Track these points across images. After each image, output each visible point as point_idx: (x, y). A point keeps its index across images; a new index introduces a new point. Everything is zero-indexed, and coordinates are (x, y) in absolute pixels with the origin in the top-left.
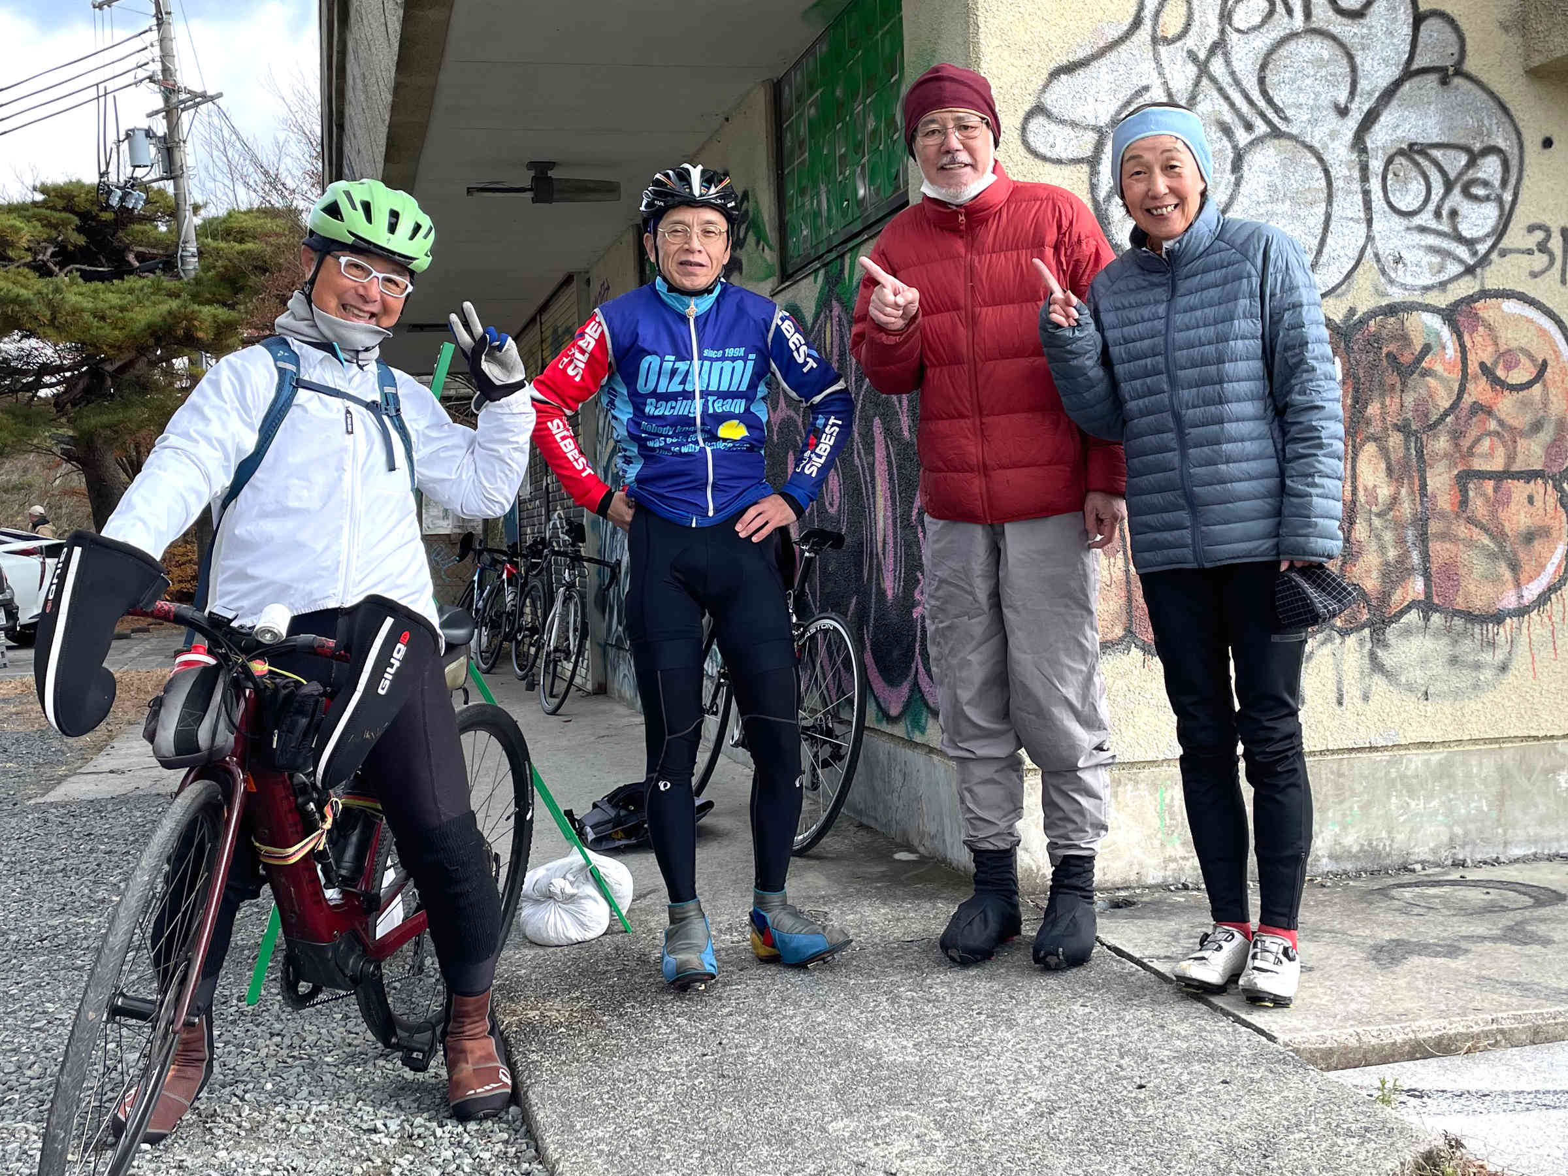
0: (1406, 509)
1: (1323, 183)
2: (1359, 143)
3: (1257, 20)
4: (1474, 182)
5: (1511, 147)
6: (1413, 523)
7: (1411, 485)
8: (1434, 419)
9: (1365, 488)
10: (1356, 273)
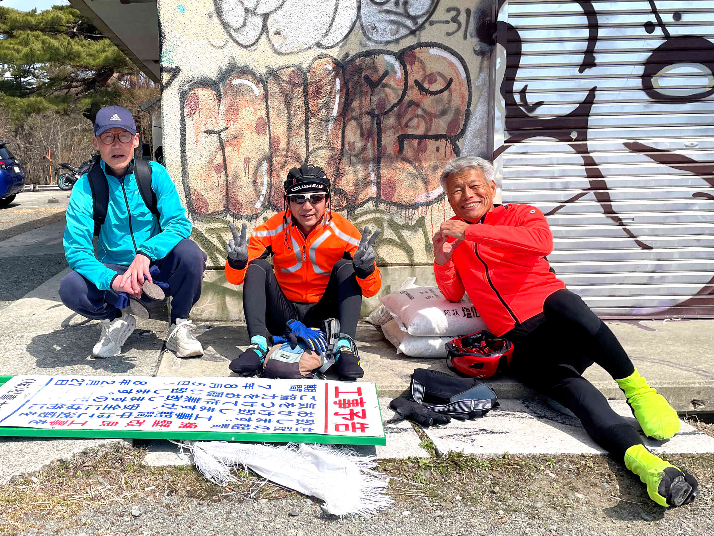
0: (370, 153)
6: (373, 160)
7: (373, 141)
8: (388, 109)
9: (349, 143)
10: (350, 35)
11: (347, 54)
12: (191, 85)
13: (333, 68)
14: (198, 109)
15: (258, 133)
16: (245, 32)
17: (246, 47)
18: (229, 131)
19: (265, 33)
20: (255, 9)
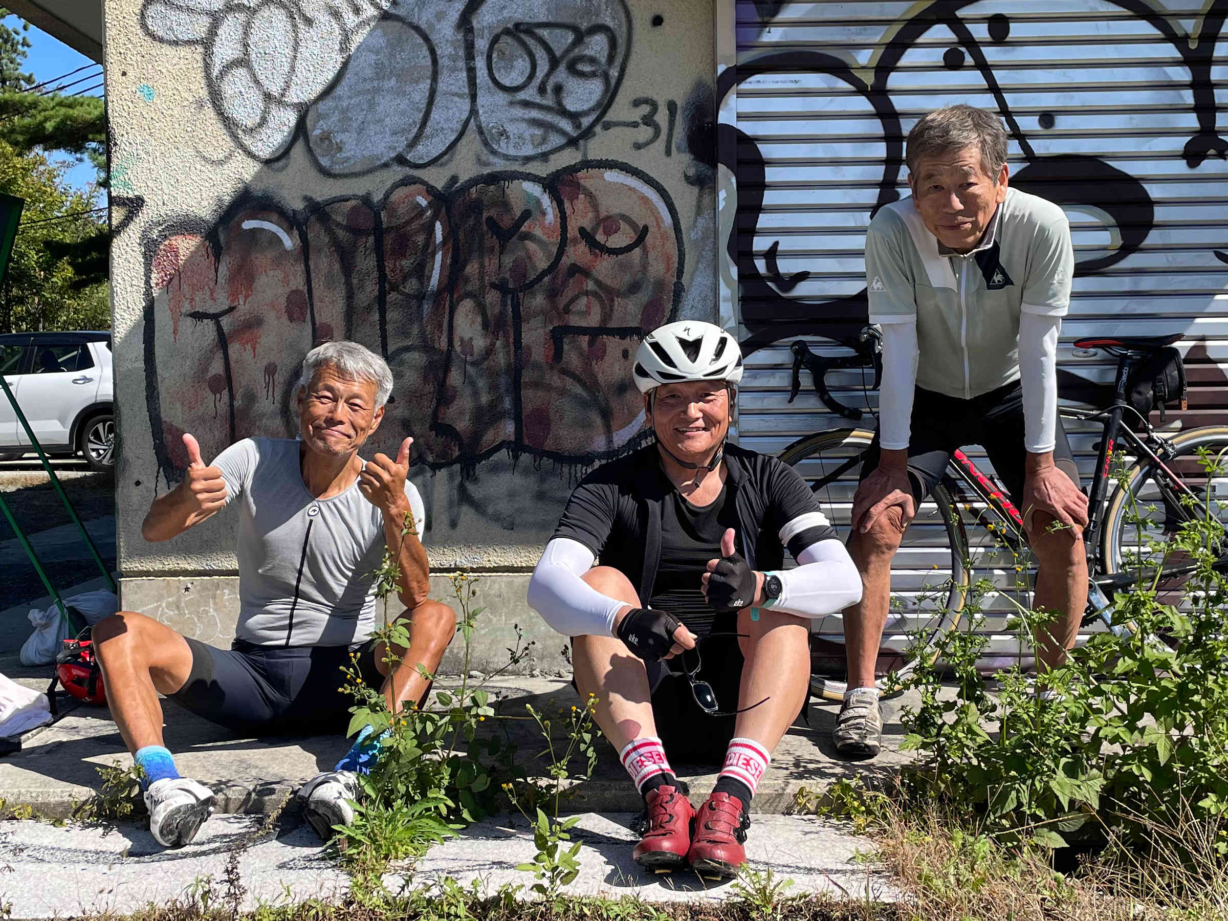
0: (501, 359)
1: (428, 62)
2: (465, 23)
4: (581, 59)
5: (620, 26)
6: (507, 372)
7: (506, 338)
8: (531, 279)
9: (462, 340)
10: (459, 144)
11: (454, 179)
12: (164, 230)
13: (429, 203)
14: (176, 274)
15: (291, 319)
16: (264, 137)
17: (267, 162)
18: (236, 314)
19: (301, 138)
20: (283, 95)
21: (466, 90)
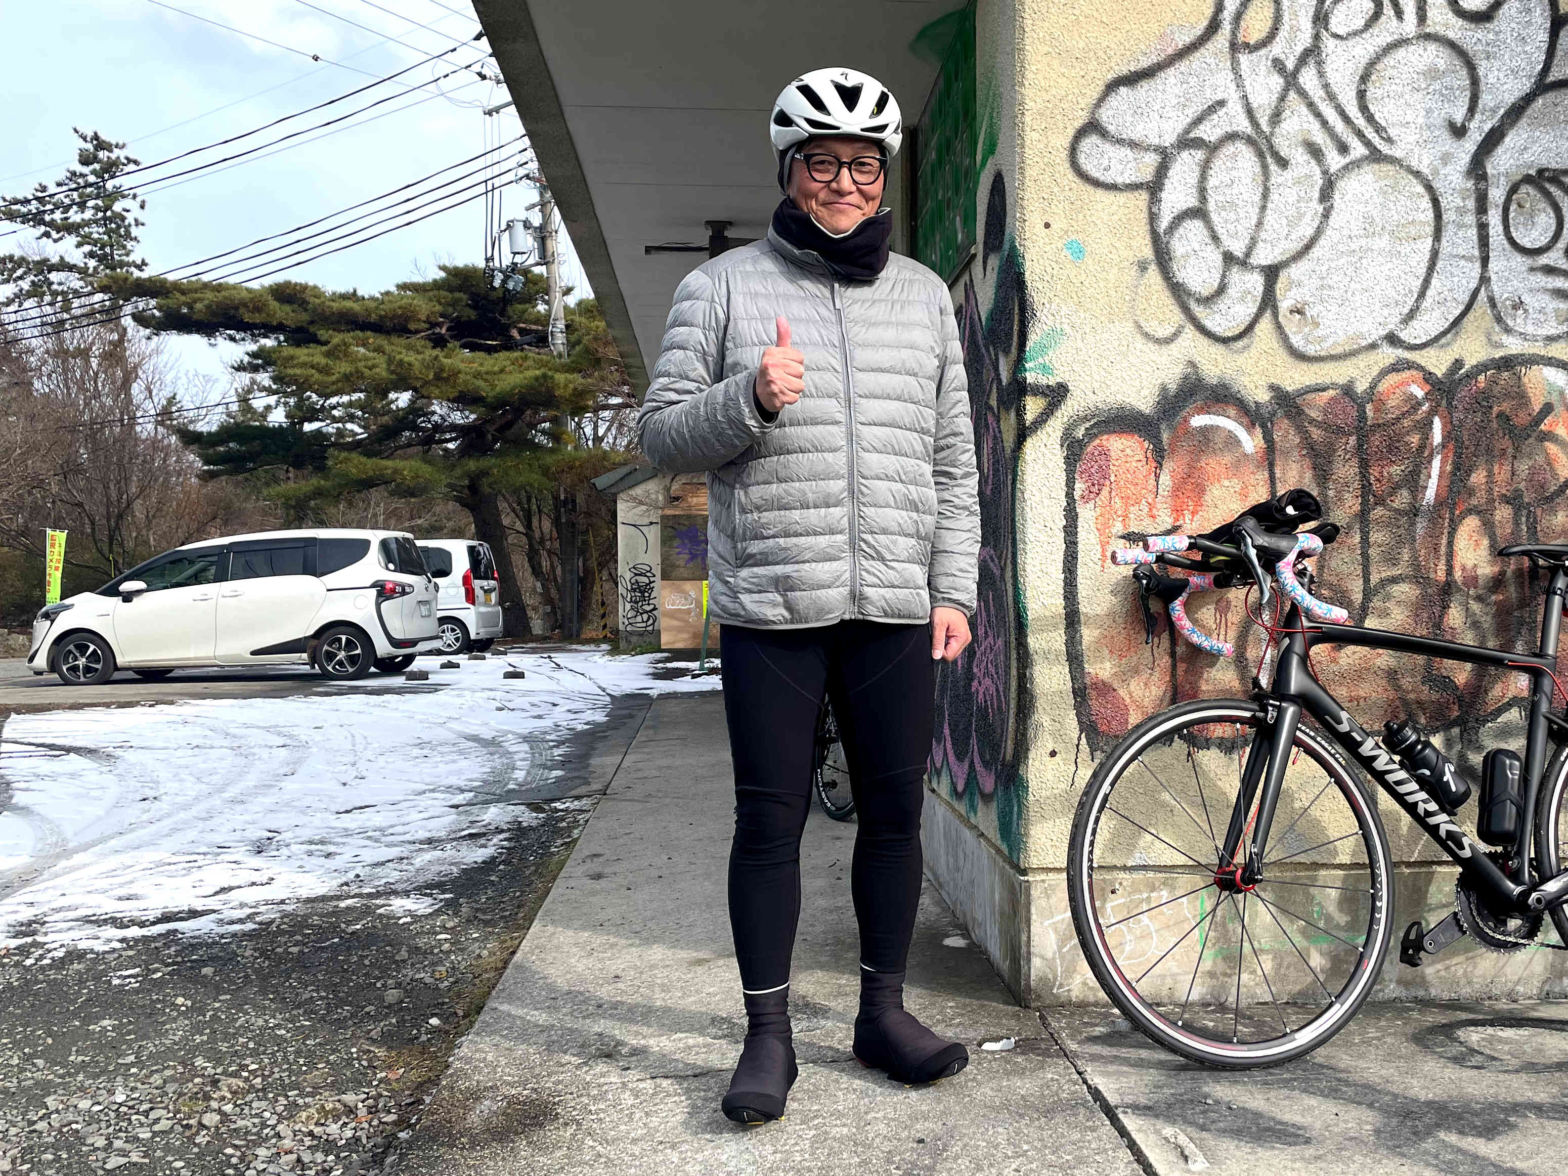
0: (1514, 593)
1: (1430, 215)
2: (1477, 168)
3: (1360, 23)
6: (1519, 609)
7: (1520, 565)
8: (1552, 490)
9: (1464, 569)
10: (1465, 319)
11: (1458, 364)
12: (1092, 427)
13: (1427, 394)
14: (1108, 483)
16: (1222, 307)
17: (1225, 341)
19: (1269, 311)
20: (1248, 255)
21: (1476, 253)
